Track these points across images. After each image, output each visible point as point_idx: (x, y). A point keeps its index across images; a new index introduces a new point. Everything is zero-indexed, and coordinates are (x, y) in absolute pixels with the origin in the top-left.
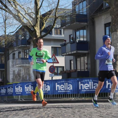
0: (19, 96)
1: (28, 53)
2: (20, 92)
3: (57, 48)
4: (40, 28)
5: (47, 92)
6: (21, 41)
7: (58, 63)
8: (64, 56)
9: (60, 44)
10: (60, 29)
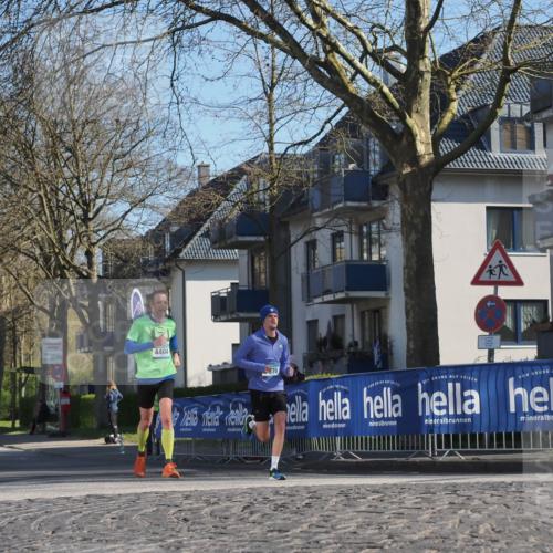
0: (338, 439)
1: (377, 236)
3: (516, 213)
4: (434, 120)
5: (469, 420)
6: (342, 182)
7: (519, 282)
8: (545, 252)
10: (528, 125)
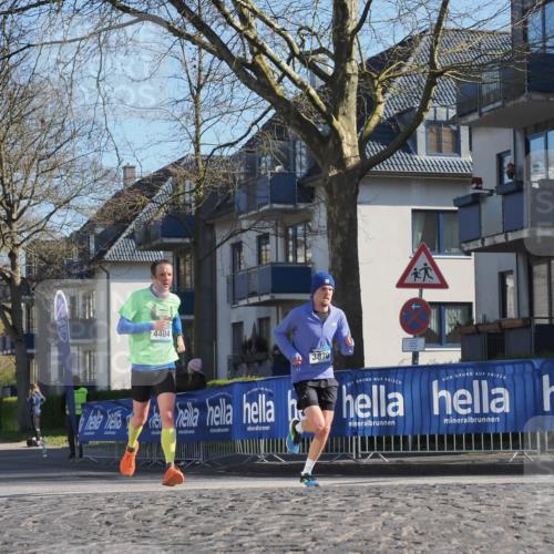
0: (262, 441)
1: (302, 239)
2: (266, 424)
3: (441, 215)
4: (361, 123)
5: (393, 422)
6: (269, 183)
7: (443, 285)
8: (470, 255)
9: (455, 197)
10: (454, 128)
